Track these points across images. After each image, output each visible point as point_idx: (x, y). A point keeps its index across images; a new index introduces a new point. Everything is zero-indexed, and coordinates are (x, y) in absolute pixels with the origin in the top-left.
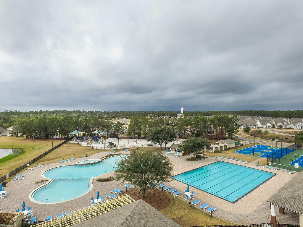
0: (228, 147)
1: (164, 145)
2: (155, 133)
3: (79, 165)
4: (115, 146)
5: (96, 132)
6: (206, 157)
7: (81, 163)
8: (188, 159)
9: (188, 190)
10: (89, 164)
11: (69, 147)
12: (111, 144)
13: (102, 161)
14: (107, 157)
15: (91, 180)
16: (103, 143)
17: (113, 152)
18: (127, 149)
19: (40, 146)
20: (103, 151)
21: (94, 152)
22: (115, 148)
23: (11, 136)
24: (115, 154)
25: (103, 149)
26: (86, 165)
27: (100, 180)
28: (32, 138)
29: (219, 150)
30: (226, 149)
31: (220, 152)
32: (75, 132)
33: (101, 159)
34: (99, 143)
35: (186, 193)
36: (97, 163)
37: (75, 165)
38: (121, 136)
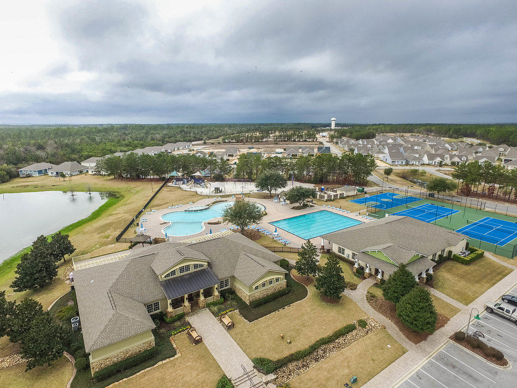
0: (345, 196)
1: (273, 192)
2: (263, 179)
3: (189, 211)
4: (221, 192)
5: (198, 174)
6: (312, 206)
7: (190, 209)
8: (294, 208)
9: (276, 232)
10: (198, 211)
11: (169, 191)
12: (217, 189)
13: (209, 208)
14: (213, 203)
15: (203, 224)
16: (207, 187)
17: (220, 199)
18: (233, 195)
19: (137, 189)
20: (209, 197)
21: (199, 198)
22: (221, 194)
23: (94, 175)
24: (221, 201)
25: (208, 194)
26: (195, 211)
27: (209, 223)
28: (120, 178)
29: (333, 198)
30: (342, 197)
31: (333, 200)
32: (174, 174)
33: (208, 205)
34: (203, 187)
35: (274, 233)
36: (205, 209)
37: (185, 211)
38: (227, 177)
